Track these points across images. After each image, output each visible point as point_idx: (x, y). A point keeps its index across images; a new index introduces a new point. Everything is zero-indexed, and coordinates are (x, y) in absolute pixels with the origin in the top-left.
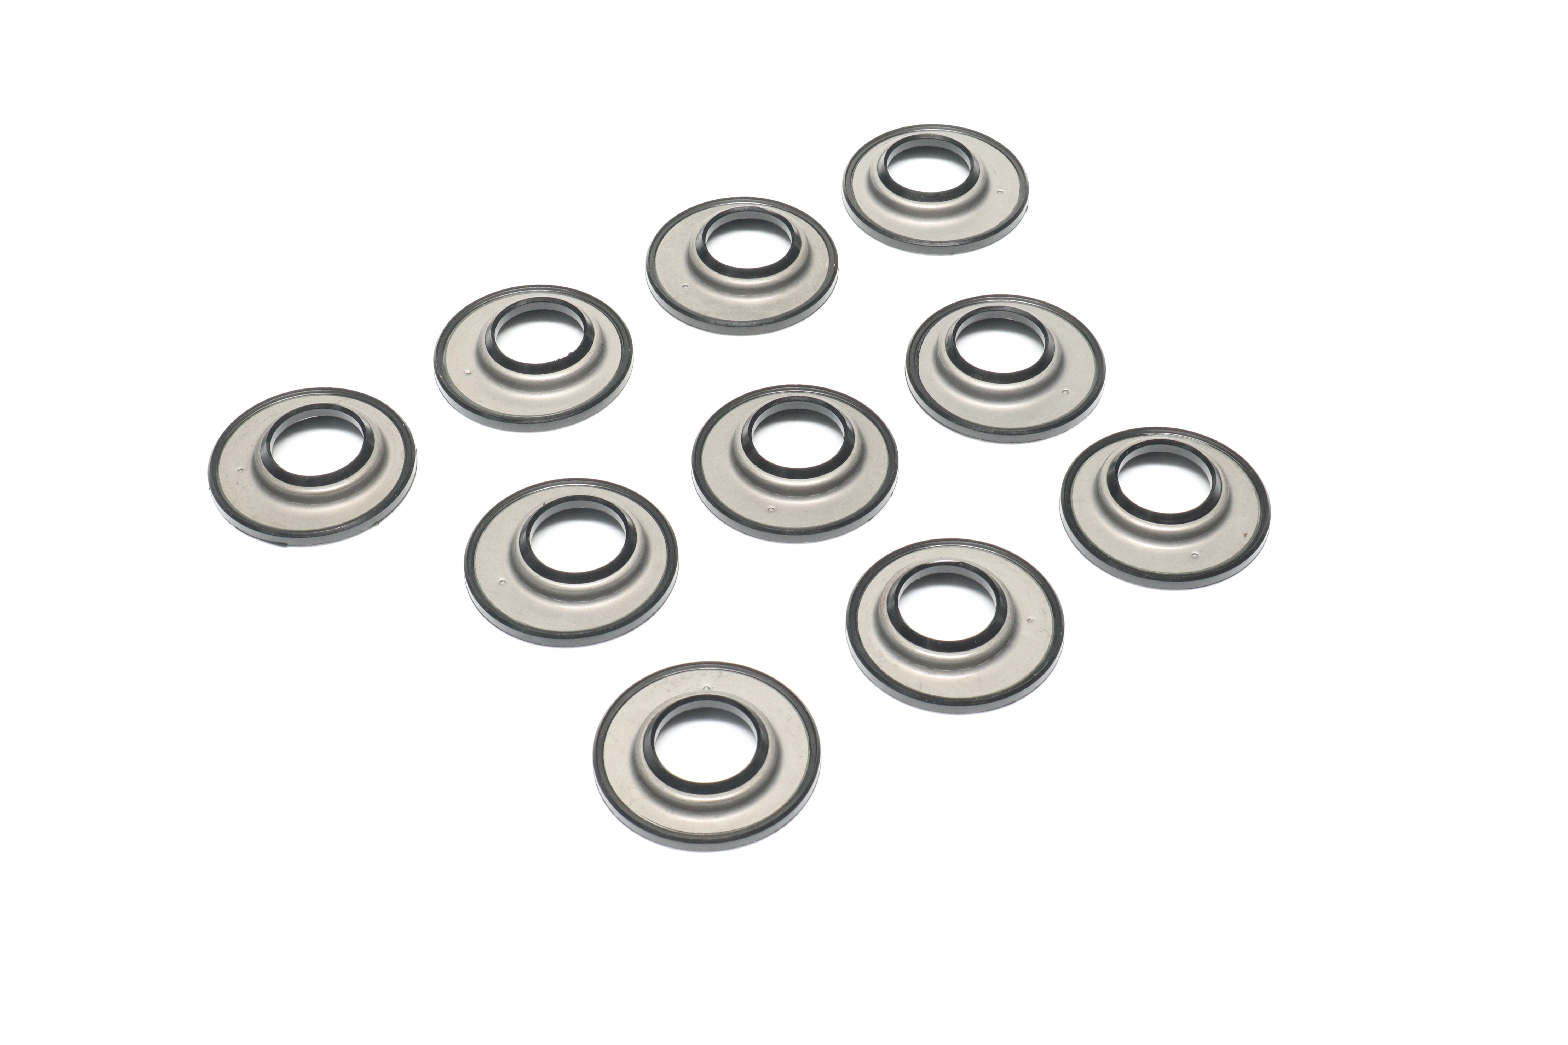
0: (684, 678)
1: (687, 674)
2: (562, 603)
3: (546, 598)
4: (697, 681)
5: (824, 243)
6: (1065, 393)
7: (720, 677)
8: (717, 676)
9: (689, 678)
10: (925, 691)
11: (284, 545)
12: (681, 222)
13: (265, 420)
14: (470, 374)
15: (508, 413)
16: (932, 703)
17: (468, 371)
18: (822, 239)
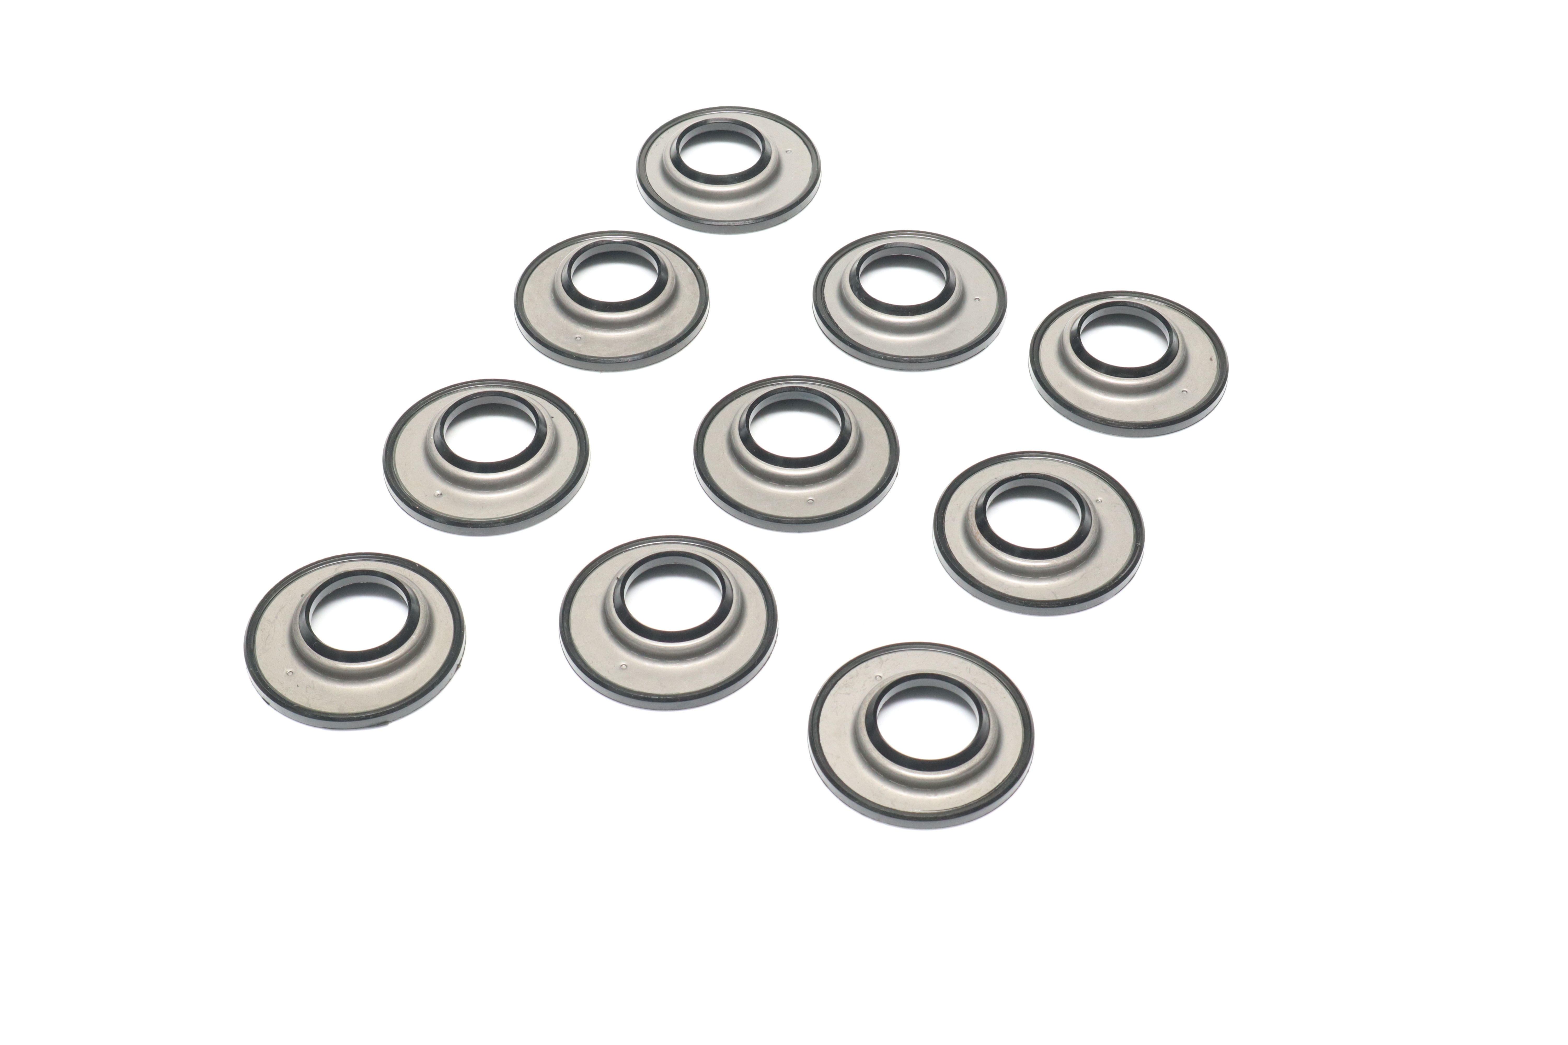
0: (852, 677)
1: (853, 672)
2: (695, 660)
3: (677, 662)
4: (866, 674)
5: (671, 252)
6: (977, 300)
7: (882, 663)
8: (879, 663)
9: (857, 676)
10: (1060, 597)
11: (385, 723)
12: (529, 281)
13: (276, 617)
14: (441, 494)
15: (506, 515)
16: (1075, 604)
17: (438, 492)
18: (667, 250)
